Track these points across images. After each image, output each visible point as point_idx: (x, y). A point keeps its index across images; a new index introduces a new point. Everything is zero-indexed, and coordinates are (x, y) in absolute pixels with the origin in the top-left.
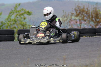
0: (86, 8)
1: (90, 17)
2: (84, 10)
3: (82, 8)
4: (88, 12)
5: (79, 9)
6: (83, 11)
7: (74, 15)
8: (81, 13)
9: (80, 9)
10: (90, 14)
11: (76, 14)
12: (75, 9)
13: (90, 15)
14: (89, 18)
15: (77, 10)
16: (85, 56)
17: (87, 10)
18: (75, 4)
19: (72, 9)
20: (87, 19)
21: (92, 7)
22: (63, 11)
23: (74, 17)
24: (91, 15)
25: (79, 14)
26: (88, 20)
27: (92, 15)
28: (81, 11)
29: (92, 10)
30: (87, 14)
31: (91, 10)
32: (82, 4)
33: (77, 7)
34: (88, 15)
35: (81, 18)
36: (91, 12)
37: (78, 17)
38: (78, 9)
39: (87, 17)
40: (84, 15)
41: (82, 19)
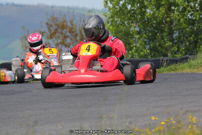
0: (68, 20)
1: (78, 38)
2: (65, 23)
3: (61, 20)
4: (72, 28)
5: (54, 22)
6: (63, 27)
7: (45, 34)
8: (59, 30)
9: (58, 23)
10: (78, 32)
11: (49, 33)
12: (47, 24)
13: (77, 35)
14: (76, 40)
15: (51, 26)
16: (70, 116)
17: (72, 25)
18: (47, 14)
19: (41, 23)
20: (71, 43)
21: (81, 19)
22: (24, 27)
23: (46, 39)
24: (80, 35)
25: (55, 33)
26: (73, 44)
27: (82, 35)
28: (60, 26)
29: (81, 25)
30: (70, 32)
31: (79, 25)
32: (60, 12)
33: (51, 19)
34: (74, 34)
35: (59, 41)
36: (80, 30)
37: (54, 39)
38: (53, 24)
39: (71, 39)
40: (67, 35)
41: (61, 43)
